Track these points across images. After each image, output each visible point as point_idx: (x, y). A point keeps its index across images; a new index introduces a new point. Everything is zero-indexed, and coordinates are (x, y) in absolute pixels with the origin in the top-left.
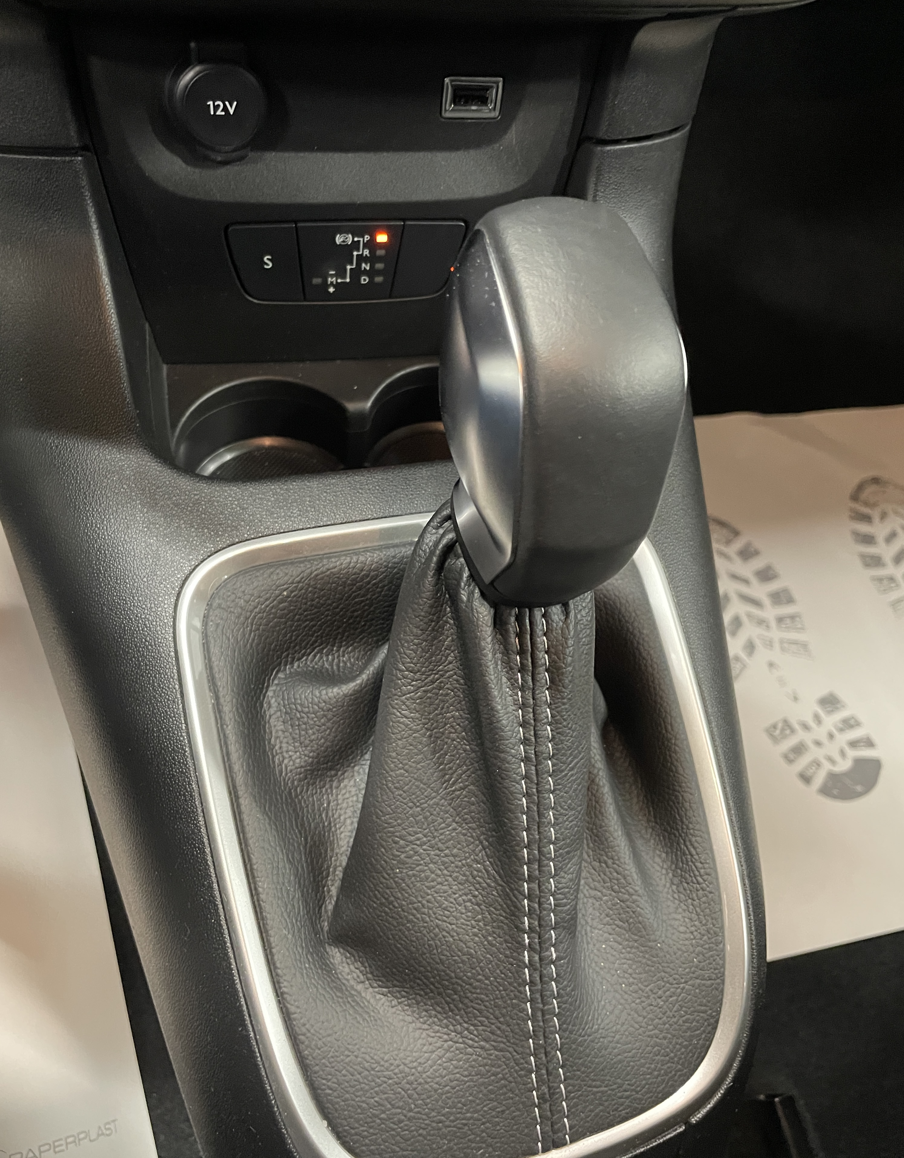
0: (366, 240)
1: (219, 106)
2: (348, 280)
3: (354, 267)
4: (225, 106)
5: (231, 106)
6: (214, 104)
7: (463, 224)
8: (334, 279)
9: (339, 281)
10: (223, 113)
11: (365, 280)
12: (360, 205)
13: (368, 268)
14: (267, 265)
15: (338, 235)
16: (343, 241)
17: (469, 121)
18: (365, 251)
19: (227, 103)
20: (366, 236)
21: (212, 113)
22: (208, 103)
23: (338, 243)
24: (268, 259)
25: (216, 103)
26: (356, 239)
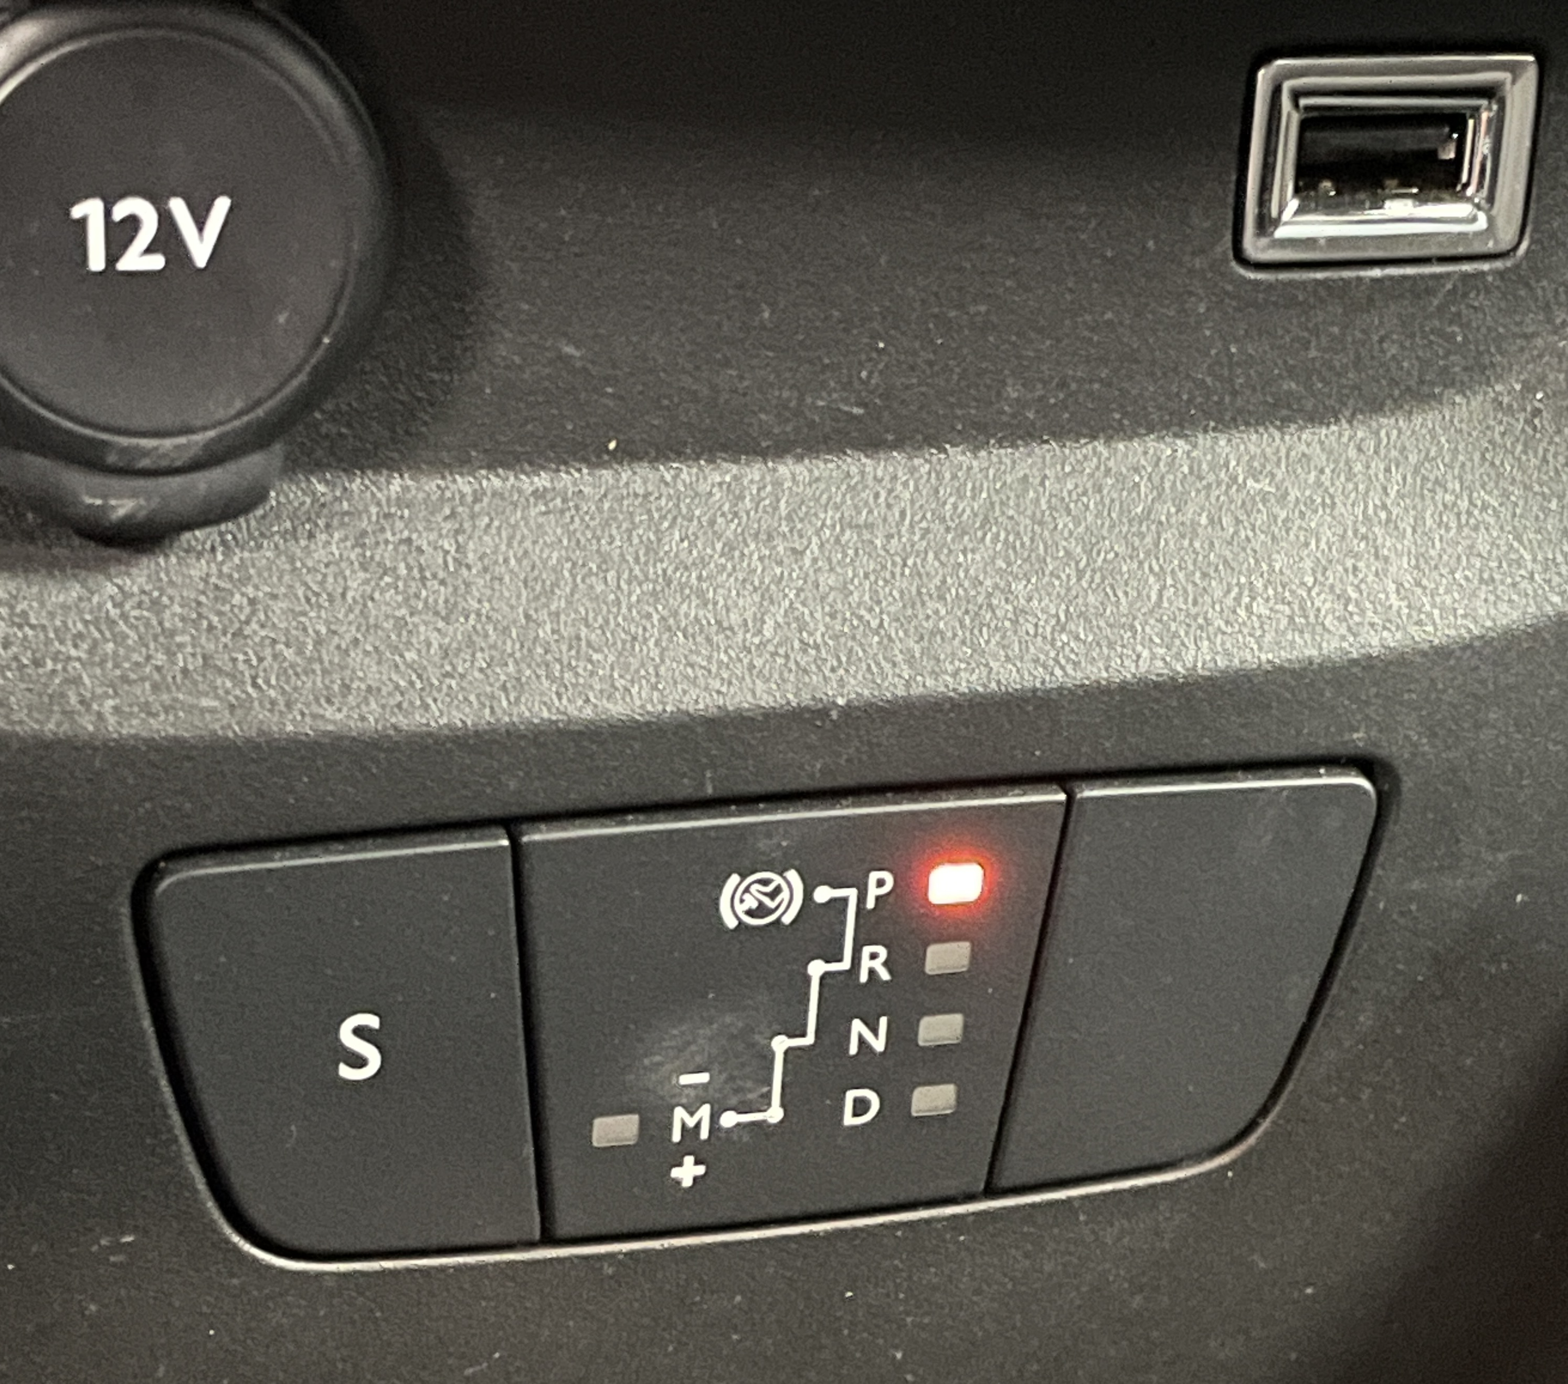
0: (873, 892)
1: (132, 223)
2: (775, 1114)
3: (809, 1040)
4: (166, 221)
5: (200, 225)
6: (108, 213)
7: (1363, 782)
8: (705, 1111)
9: (729, 1119)
10: (157, 262)
11: (861, 1107)
12: (848, 711)
13: (879, 1044)
14: (359, 1062)
15: (735, 879)
16: (760, 911)
17: (1376, 272)
18: (867, 950)
19: (178, 207)
20: (874, 876)
21: (97, 261)
22: (77, 212)
23: (731, 922)
24: (359, 1032)
25: (121, 211)
26: (823, 894)
